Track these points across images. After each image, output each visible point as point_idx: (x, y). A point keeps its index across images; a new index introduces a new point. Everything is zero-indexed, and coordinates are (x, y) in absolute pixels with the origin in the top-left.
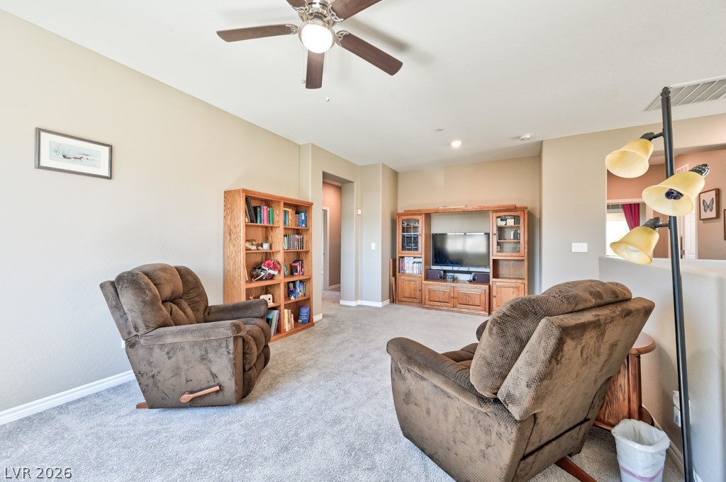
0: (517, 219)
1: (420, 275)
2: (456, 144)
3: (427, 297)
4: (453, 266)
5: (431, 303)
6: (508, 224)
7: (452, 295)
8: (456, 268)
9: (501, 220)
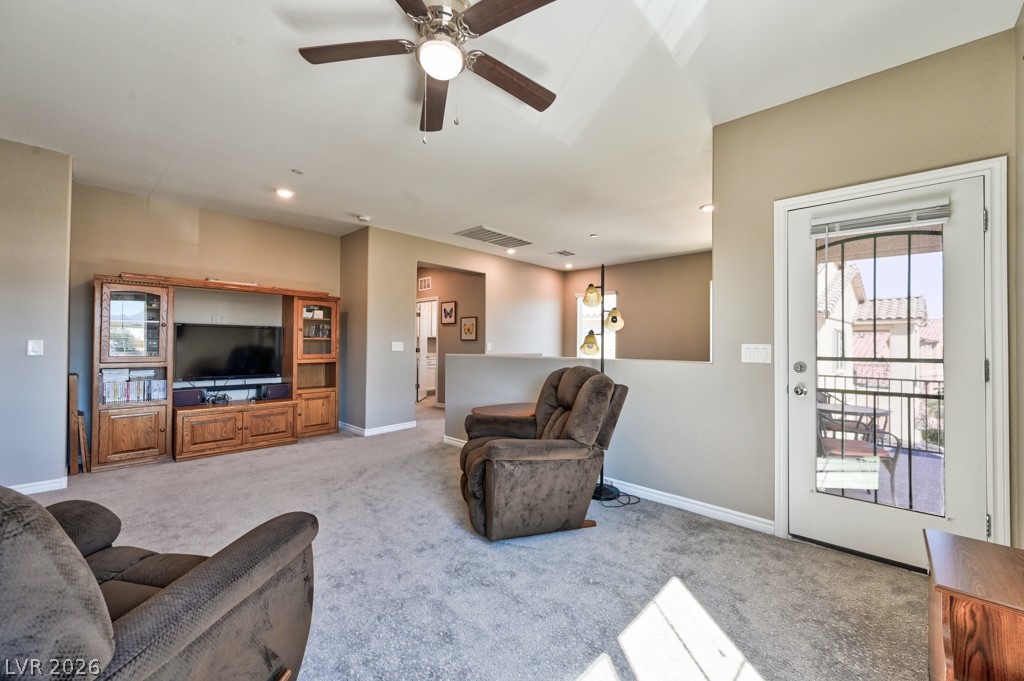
0: (328, 312)
1: (165, 402)
2: (285, 194)
3: (187, 439)
4: (215, 379)
5: (197, 447)
6: (316, 317)
7: (239, 424)
8: (220, 383)
9: (307, 311)
